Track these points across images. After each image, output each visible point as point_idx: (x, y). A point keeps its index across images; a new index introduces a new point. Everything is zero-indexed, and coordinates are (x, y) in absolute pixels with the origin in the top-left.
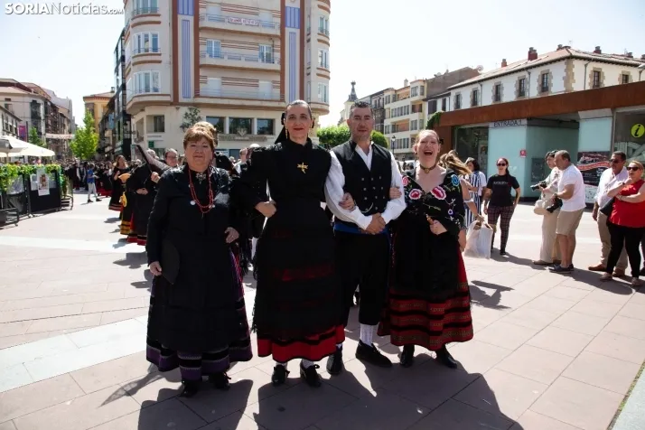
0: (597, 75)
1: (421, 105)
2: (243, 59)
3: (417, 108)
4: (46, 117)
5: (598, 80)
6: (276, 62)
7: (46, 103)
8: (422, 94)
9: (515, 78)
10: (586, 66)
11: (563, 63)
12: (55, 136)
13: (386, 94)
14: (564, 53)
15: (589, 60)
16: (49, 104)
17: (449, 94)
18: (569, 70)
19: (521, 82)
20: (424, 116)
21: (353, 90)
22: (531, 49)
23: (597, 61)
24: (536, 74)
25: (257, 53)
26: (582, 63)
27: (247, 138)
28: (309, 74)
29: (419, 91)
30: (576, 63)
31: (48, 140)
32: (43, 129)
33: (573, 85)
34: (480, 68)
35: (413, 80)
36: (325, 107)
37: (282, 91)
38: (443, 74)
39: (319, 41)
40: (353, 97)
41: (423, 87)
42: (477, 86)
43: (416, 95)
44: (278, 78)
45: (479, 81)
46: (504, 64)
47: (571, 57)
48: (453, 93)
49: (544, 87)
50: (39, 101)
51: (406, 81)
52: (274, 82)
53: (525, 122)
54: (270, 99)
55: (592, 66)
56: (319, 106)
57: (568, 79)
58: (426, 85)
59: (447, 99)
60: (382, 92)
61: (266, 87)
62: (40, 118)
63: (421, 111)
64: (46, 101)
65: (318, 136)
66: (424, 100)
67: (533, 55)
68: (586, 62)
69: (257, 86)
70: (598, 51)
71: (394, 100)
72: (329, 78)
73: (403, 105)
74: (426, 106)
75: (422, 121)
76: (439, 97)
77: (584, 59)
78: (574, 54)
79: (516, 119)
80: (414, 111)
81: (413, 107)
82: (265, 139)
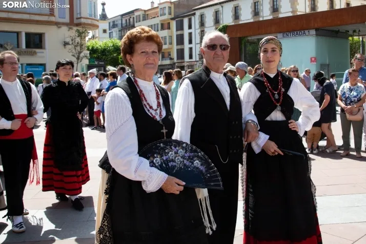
1: (169, 23)
3: (166, 26)
5: (314, 4)
8: (170, 13)
17: (194, 14)
20: (172, 32)
21: (104, 10)
29: (167, 12)
40: (104, 17)
41: (169, 7)
42: (219, 6)
43: (164, 14)
45: (220, 3)
48: (198, 13)
56: (89, 22)
58: (173, 6)
59: (193, 18)
60: (132, 12)
63: (169, 28)
66: (172, 19)
71: (144, 19)
73: (153, 24)
74: (174, 24)
75: (171, 37)
76: (186, 16)
79: (304, 29)
80: (163, 28)
81: (162, 25)
82: (35, 53)
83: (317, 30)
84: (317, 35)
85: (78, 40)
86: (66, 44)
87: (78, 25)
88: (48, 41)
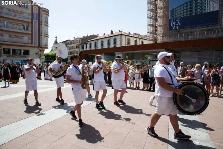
0: (129, 40)
1: (79, 46)
2: (17, 29)
3: (78, 47)
5: (129, 41)
6: (30, 31)
8: (79, 42)
9: (107, 39)
10: (126, 37)
11: (119, 36)
13: (68, 42)
14: (120, 33)
15: (126, 35)
17: (88, 43)
18: (121, 38)
19: (109, 41)
20: (80, 49)
21: (56, 40)
22: (112, 31)
23: (128, 36)
24: (113, 39)
25: (23, 27)
26: (125, 36)
27: (19, 56)
28: (41, 36)
29: (78, 41)
30: (123, 36)
33: (122, 42)
34: (98, 35)
35: (77, 38)
36: (47, 47)
37: (32, 41)
38: (86, 36)
39: (45, 25)
40: (56, 42)
41: (79, 40)
42: (96, 41)
43: (77, 43)
44: (30, 36)
45: (97, 40)
46: (104, 34)
47: (121, 35)
48: (89, 43)
49: (115, 43)
51: (74, 38)
52: (29, 37)
53: (103, 54)
54: (27, 43)
55: (127, 37)
56: (45, 46)
57: (121, 40)
58: (81, 40)
59: (87, 44)
60: (66, 41)
61: (26, 39)
63: (79, 48)
65: (45, 56)
66: (80, 44)
67: (112, 33)
68: (126, 36)
69: (23, 38)
70: (129, 33)
71: (70, 44)
72: (48, 37)
73: (73, 46)
74: (81, 46)
76: (85, 44)
77: (125, 35)
78: (122, 33)
79: (102, 53)
80: (77, 48)
81: (77, 46)
82: (26, 57)
83: (105, 53)
84: (104, 55)
85: (40, 53)
86: (36, 54)
87: (41, 47)
88: (30, 53)
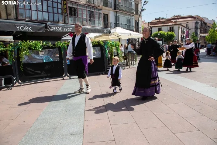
4: (201, 27)
7: (201, 22)
12: (203, 35)
16: (203, 22)
31: (201, 36)
32: (199, 33)
50: (199, 22)
62: (198, 28)
64: (201, 21)
